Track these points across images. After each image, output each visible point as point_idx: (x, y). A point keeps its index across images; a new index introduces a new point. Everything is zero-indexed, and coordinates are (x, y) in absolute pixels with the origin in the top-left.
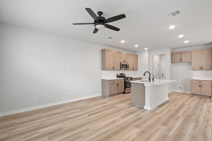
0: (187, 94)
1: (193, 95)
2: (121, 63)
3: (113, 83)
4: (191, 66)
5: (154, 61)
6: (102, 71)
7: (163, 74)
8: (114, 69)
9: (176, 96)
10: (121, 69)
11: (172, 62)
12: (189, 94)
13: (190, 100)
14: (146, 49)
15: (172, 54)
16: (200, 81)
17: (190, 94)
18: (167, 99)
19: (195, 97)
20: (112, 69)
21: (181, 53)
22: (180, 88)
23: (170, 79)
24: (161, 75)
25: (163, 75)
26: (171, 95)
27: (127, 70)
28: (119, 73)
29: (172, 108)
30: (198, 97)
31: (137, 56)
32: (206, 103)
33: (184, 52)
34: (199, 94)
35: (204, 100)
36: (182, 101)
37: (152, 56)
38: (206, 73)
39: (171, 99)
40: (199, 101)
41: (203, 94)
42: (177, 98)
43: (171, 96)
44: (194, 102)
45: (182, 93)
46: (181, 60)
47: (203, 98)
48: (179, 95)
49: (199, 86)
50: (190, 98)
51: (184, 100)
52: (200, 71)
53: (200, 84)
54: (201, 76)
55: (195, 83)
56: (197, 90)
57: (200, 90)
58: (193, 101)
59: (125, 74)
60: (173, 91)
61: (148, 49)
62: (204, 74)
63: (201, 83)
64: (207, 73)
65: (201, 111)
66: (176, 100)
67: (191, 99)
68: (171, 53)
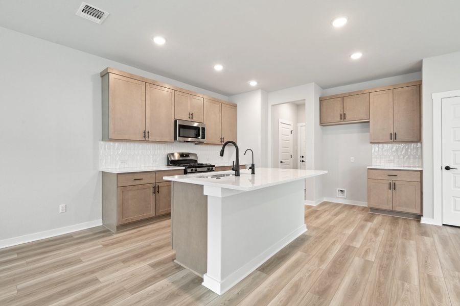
0: (359, 207)
1: (374, 211)
2: (175, 122)
3: (137, 182)
4: (369, 132)
5: (280, 121)
6: (102, 143)
7: (303, 157)
8: (146, 137)
9: (329, 217)
10: (175, 139)
11: (322, 123)
12: (364, 209)
13: (366, 230)
14: (253, 83)
15: (321, 100)
16: (392, 173)
17: (365, 207)
18: (303, 230)
19: (378, 219)
20: (140, 137)
21: (343, 97)
22: (342, 191)
23: (316, 169)
24: (299, 159)
25: (302, 159)
26: (317, 214)
27: (201, 143)
28: (176, 151)
29: (307, 275)
30: (388, 218)
31: (235, 106)
32: (410, 239)
33: (350, 95)
34: (388, 207)
35: (402, 228)
36: (344, 234)
37: (272, 105)
38: (405, 150)
39: (315, 229)
40: (392, 231)
41: (398, 209)
42: (332, 223)
43: (317, 218)
44: (379, 238)
45: (345, 206)
46: (343, 117)
47: (400, 221)
48: (336, 215)
49: (388, 186)
50: (367, 220)
51: (350, 231)
52: (390, 146)
53: (391, 182)
54: (392, 158)
55: (380, 178)
56: (383, 199)
57: (390, 196)
58: (375, 232)
59: (195, 155)
60: (325, 200)
61: (258, 83)
62: (399, 154)
63: (394, 178)
64: (407, 150)
65: (406, 285)
66: (328, 231)
67: (369, 225)
68: (320, 98)
